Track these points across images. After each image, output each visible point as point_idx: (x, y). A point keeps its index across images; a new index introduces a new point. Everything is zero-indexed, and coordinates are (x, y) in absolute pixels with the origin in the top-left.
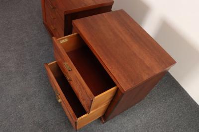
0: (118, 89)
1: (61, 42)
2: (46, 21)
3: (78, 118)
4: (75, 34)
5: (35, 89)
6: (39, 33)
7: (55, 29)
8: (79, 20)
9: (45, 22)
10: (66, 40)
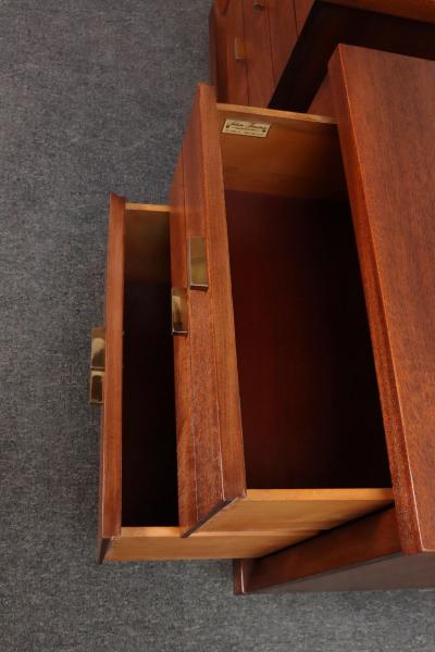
0: (387, 507)
1: (232, 128)
2: (225, 12)
3: (125, 524)
4: (317, 118)
5: (34, 284)
6: (172, 51)
7: (244, 62)
8: (375, 56)
9: (218, 11)
10: (260, 131)
